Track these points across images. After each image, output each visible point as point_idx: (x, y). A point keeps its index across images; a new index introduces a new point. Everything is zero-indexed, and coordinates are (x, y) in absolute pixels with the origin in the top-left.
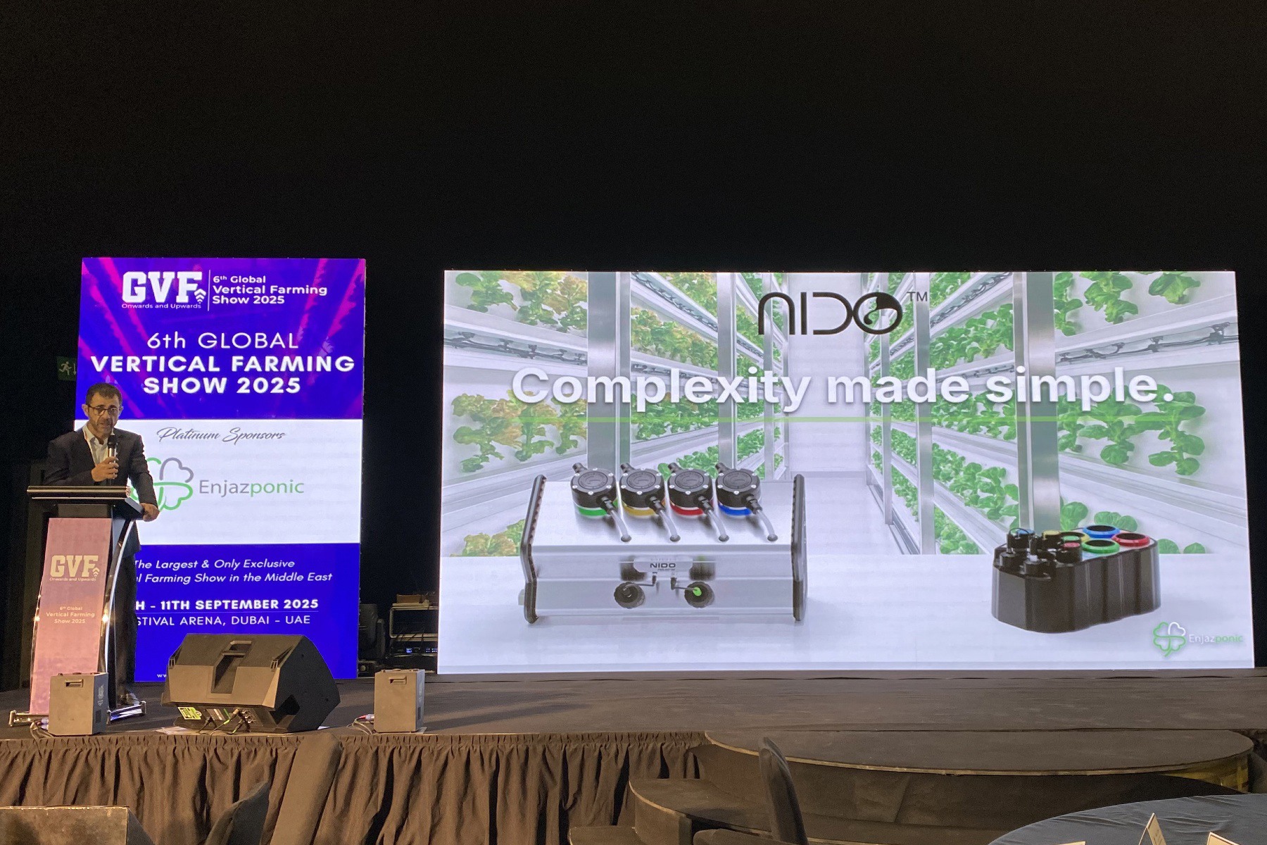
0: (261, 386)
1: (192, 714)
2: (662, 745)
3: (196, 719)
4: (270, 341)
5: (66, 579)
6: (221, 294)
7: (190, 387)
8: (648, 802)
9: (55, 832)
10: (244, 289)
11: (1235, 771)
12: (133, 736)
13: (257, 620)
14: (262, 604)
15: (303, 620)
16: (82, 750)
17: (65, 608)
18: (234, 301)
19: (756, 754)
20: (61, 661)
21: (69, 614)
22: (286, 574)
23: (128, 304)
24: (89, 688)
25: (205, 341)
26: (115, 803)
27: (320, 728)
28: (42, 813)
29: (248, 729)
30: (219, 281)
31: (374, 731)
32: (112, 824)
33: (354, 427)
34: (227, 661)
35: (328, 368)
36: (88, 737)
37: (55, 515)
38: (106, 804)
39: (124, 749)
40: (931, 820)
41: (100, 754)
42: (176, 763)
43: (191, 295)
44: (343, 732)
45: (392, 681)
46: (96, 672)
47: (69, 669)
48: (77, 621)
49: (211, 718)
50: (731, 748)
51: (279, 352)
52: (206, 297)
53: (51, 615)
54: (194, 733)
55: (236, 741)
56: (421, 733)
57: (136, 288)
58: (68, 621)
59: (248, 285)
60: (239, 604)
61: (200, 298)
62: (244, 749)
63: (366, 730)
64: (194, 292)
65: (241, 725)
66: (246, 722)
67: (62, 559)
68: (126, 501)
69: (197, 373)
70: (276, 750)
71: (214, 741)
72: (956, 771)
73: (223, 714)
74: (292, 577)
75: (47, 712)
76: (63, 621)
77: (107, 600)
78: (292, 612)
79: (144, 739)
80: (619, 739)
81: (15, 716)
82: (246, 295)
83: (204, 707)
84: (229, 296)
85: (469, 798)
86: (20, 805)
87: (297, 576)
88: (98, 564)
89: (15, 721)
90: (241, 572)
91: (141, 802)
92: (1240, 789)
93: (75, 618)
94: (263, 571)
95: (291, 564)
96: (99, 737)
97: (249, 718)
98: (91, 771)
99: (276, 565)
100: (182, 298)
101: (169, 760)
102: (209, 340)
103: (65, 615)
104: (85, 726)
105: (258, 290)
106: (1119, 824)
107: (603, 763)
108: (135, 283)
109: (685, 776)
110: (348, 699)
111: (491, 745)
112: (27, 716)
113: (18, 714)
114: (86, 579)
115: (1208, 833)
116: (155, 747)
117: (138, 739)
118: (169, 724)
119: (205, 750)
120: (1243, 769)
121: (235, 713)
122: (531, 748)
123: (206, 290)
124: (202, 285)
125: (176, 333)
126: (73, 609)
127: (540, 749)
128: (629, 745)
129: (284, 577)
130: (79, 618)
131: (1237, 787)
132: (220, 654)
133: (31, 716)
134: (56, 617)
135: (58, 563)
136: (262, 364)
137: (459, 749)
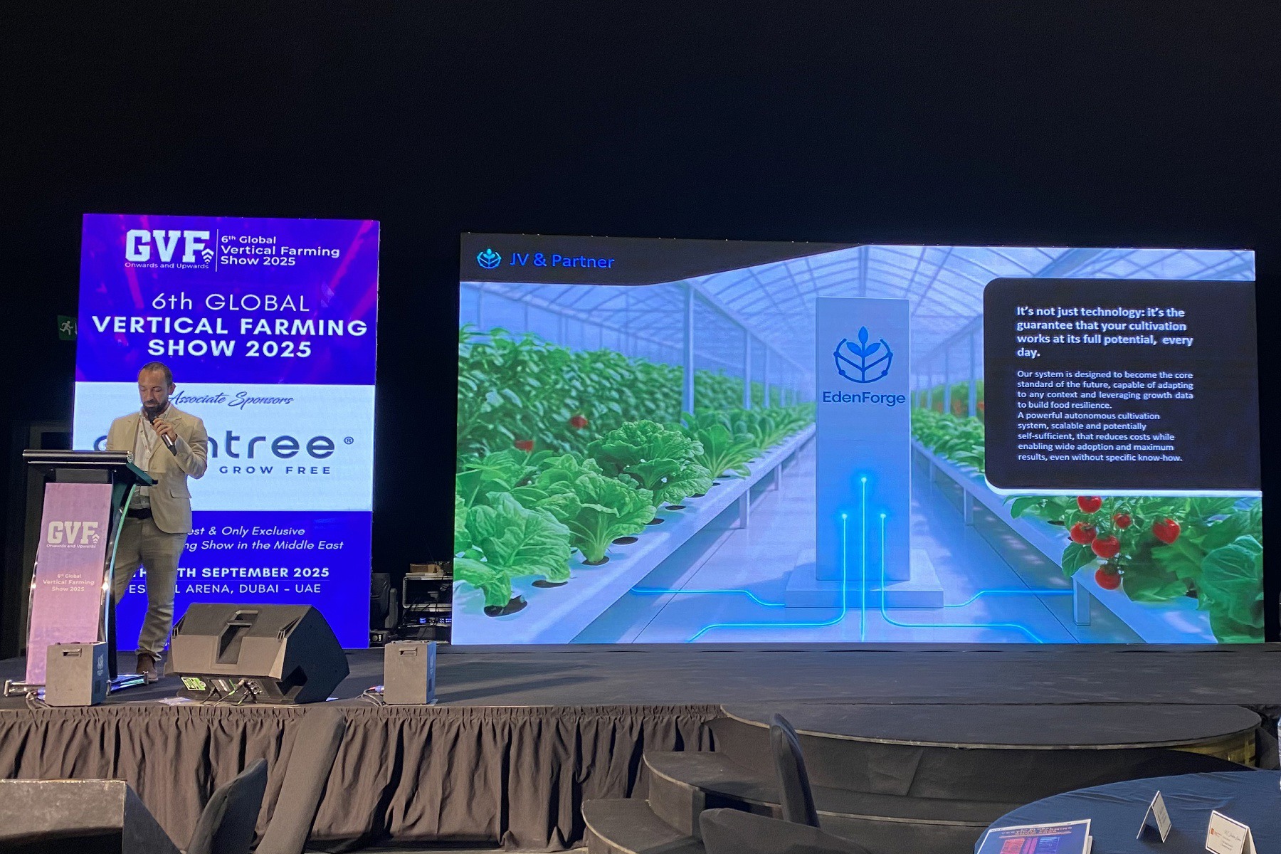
0: (270, 350)
1: (196, 684)
2: (678, 717)
3: (200, 689)
4: (280, 305)
5: (64, 546)
6: (229, 254)
7: (199, 350)
8: (662, 775)
9: (51, 807)
10: (253, 249)
11: (1243, 746)
12: (134, 707)
13: (266, 588)
14: (271, 572)
15: (313, 589)
16: (80, 721)
17: (63, 575)
18: (242, 261)
19: (768, 727)
20: (58, 630)
21: (68, 582)
22: (295, 541)
23: (132, 262)
24: (88, 656)
25: (212, 302)
26: (115, 776)
27: (329, 699)
28: (36, 787)
29: (254, 700)
30: (227, 241)
31: (384, 703)
32: (109, 798)
33: (370, 391)
34: (233, 631)
35: (340, 332)
36: (87, 708)
37: (53, 480)
38: (105, 777)
39: (124, 720)
40: (942, 794)
41: (99, 726)
42: (179, 733)
44: (352, 703)
45: (402, 652)
46: (96, 641)
47: (67, 639)
48: (75, 589)
49: (216, 689)
50: (747, 722)
51: (290, 316)
52: (214, 257)
53: (48, 582)
54: (198, 704)
55: (242, 712)
56: (432, 705)
57: (141, 248)
58: (66, 589)
59: (258, 245)
60: (247, 571)
61: (208, 258)
62: (250, 720)
63: (376, 702)
64: (201, 251)
65: (247, 696)
66: (252, 693)
67: (60, 525)
69: (204, 336)
70: (283, 721)
71: (218, 713)
72: (969, 745)
73: (229, 684)
74: (302, 545)
75: (44, 682)
76: (62, 589)
77: (107, 567)
78: (304, 581)
79: (146, 710)
80: (634, 712)
81: (10, 686)
82: (256, 256)
83: (208, 678)
84: (238, 256)
85: (481, 770)
86: (16, 777)
87: (307, 544)
88: (97, 531)
89: (10, 691)
90: (250, 539)
91: (142, 773)
92: (1247, 763)
93: (74, 586)
94: (272, 539)
95: (302, 532)
96: (98, 708)
97: (255, 689)
98: (90, 743)
99: (286, 532)
100: (189, 257)
101: (172, 732)
102: (217, 301)
103: (63, 583)
104: (82, 694)
105: (268, 251)
106: (1125, 801)
107: (617, 736)
108: (138, 241)
109: (700, 749)
110: (356, 671)
111: (504, 717)
112: (22, 686)
113: (14, 684)
114: (85, 547)
115: (1210, 811)
116: (157, 719)
117: (139, 710)
118: (172, 694)
119: (209, 721)
120: (1250, 743)
121: (240, 683)
122: (544, 721)
123: (214, 251)
124: (209, 244)
125: (183, 294)
126: (70, 576)
127: (553, 722)
128: (644, 718)
129: (294, 545)
130: (78, 585)
131: (1244, 762)
132: (225, 624)
133: (27, 686)
134: (53, 585)
135: (56, 529)
136: (272, 327)
137: (471, 721)
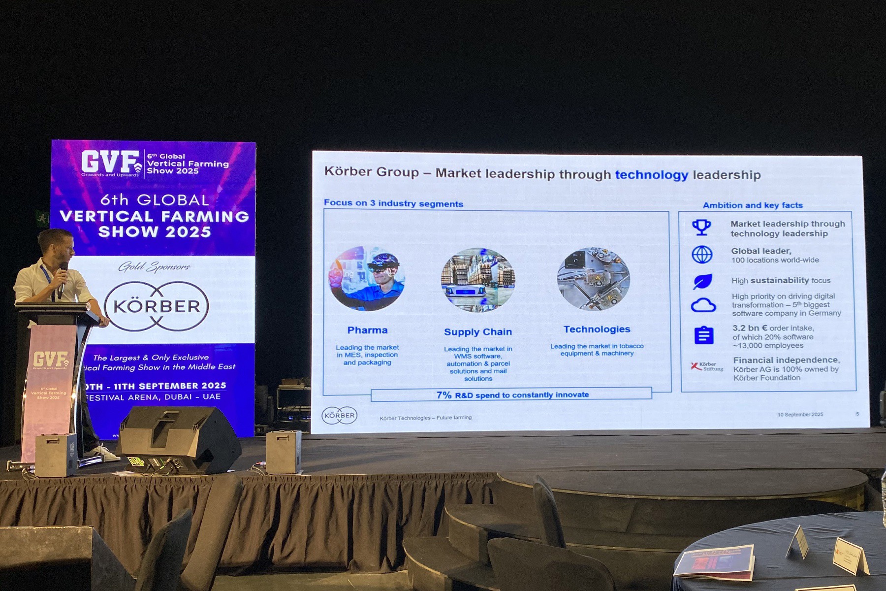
0: (183, 233)
1: (138, 462)
2: (468, 481)
3: (140, 465)
4: (189, 201)
5: (45, 368)
6: (153, 166)
7: (133, 233)
8: (458, 520)
9: (41, 545)
10: (169, 163)
11: (856, 497)
12: (96, 478)
13: (183, 397)
14: (186, 385)
15: (215, 397)
16: (59, 488)
17: (44, 388)
18: (162, 171)
19: (532, 487)
20: (42, 425)
21: (48, 393)
22: (203, 364)
23: (86, 173)
24: (63, 444)
25: (142, 200)
26: (84, 524)
27: (228, 471)
28: (32, 531)
29: (177, 472)
30: (151, 157)
31: (267, 473)
32: (81, 538)
33: (250, 261)
34: (162, 425)
35: (230, 220)
36: (63, 479)
38: (77, 525)
39: (89, 487)
40: (650, 531)
41: (72, 490)
42: (127, 496)
43: (131, 167)
44: (244, 474)
45: (278, 438)
46: (68, 433)
47: (49, 432)
48: (53, 398)
49: (151, 465)
50: (516, 484)
51: (196, 209)
52: (142, 168)
53: (35, 393)
54: (139, 475)
55: (169, 480)
56: (299, 474)
57: (92, 163)
58: (47, 398)
59: (172, 160)
60: (170, 385)
61: (138, 170)
62: (175, 486)
63: (261, 473)
64: (134, 165)
65: (173, 470)
66: (176, 468)
67: (42, 354)
68: (87, 312)
69: (137, 223)
70: (198, 487)
71: (153, 481)
72: (669, 497)
73: (160, 462)
74: (207, 367)
75: (34, 461)
76: (44, 398)
77: (74, 383)
78: (209, 391)
79: (104, 480)
80: (438, 477)
81: (11, 464)
82: (171, 168)
83: (145, 457)
84: (159, 168)
85: (333, 519)
86: (16, 526)
87: (211, 366)
88: (67, 358)
89: (11, 467)
90: (171, 363)
91: (103, 523)
92: (858, 508)
93: (53, 395)
94: (187, 363)
95: (206, 358)
96: (72, 479)
97: (178, 464)
98: (66, 502)
99: (196, 358)
100: (125, 169)
101: (122, 493)
102: (146, 199)
103: (45, 393)
104: (61, 470)
105: (179, 164)
106: (777, 532)
107: (426, 494)
108: (90, 158)
109: (483, 503)
110: (247, 451)
111: (349, 482)
112: (20, 464)
113: (13, 463)
114: (59, 368)
115: (836, 538)
116: (112, 485)
117: (99, 480)
118: (121, 469)
119: (147, 487)
120: (861, 495)
121: (168, 461)
122: (376, 485)
123: (142, 164)
124: (139, 160)
125: (121, 194)
126: (50, 389)
127: (383, 485)
128: (445, 481)
129: (202, 367)
130: (55, 395)
131: (856, 507)
132: (156, 421)
133: (22, 464)
134: (38, 395)
135: (39, 357)
136: (184, 216)
137: (326, 485)
